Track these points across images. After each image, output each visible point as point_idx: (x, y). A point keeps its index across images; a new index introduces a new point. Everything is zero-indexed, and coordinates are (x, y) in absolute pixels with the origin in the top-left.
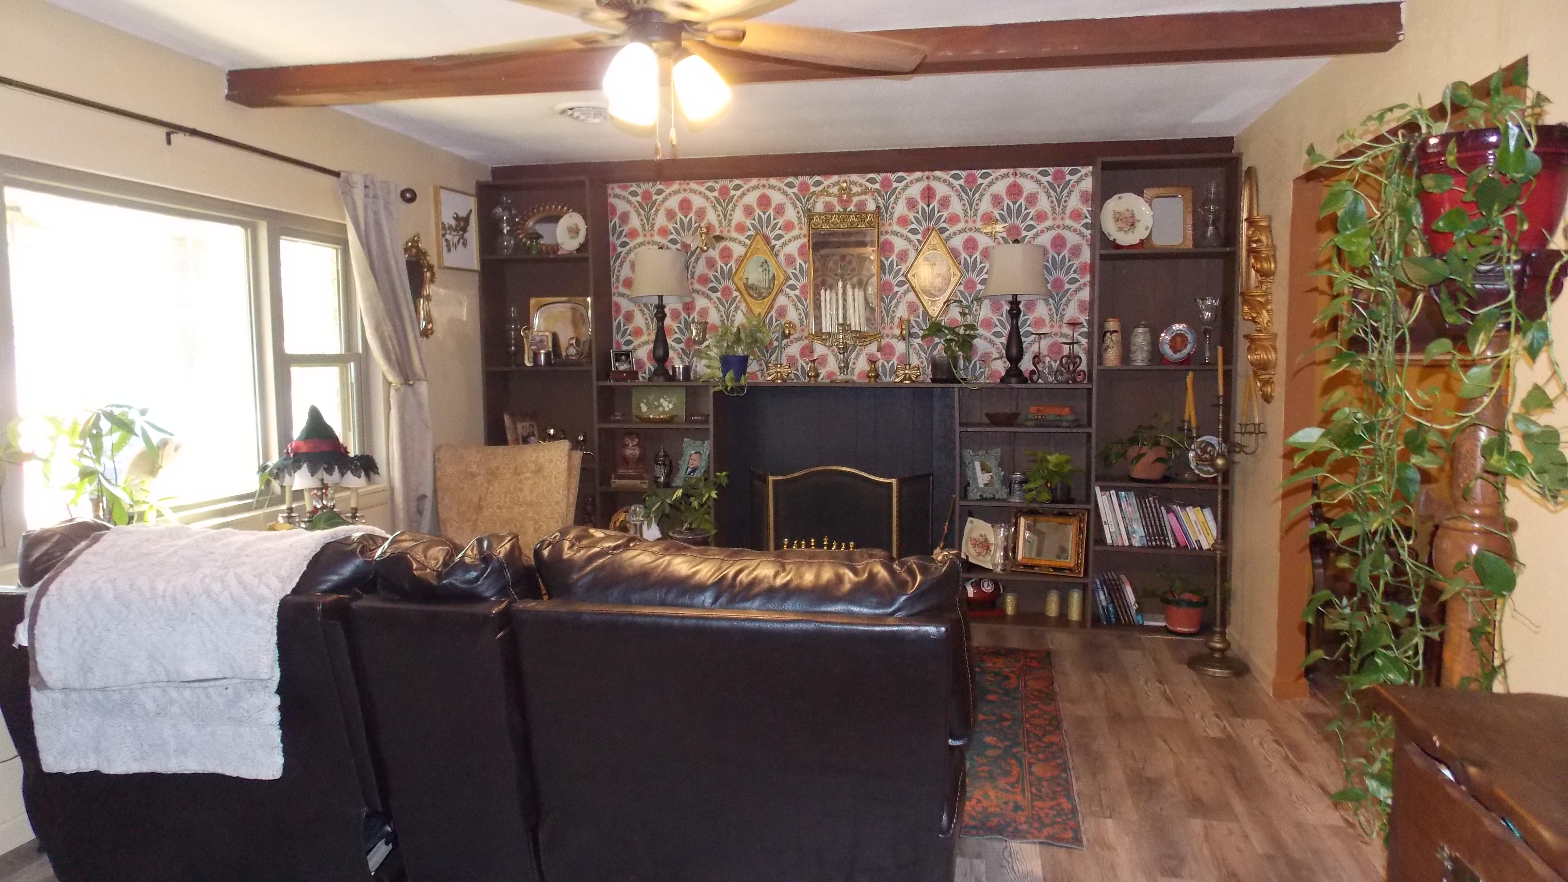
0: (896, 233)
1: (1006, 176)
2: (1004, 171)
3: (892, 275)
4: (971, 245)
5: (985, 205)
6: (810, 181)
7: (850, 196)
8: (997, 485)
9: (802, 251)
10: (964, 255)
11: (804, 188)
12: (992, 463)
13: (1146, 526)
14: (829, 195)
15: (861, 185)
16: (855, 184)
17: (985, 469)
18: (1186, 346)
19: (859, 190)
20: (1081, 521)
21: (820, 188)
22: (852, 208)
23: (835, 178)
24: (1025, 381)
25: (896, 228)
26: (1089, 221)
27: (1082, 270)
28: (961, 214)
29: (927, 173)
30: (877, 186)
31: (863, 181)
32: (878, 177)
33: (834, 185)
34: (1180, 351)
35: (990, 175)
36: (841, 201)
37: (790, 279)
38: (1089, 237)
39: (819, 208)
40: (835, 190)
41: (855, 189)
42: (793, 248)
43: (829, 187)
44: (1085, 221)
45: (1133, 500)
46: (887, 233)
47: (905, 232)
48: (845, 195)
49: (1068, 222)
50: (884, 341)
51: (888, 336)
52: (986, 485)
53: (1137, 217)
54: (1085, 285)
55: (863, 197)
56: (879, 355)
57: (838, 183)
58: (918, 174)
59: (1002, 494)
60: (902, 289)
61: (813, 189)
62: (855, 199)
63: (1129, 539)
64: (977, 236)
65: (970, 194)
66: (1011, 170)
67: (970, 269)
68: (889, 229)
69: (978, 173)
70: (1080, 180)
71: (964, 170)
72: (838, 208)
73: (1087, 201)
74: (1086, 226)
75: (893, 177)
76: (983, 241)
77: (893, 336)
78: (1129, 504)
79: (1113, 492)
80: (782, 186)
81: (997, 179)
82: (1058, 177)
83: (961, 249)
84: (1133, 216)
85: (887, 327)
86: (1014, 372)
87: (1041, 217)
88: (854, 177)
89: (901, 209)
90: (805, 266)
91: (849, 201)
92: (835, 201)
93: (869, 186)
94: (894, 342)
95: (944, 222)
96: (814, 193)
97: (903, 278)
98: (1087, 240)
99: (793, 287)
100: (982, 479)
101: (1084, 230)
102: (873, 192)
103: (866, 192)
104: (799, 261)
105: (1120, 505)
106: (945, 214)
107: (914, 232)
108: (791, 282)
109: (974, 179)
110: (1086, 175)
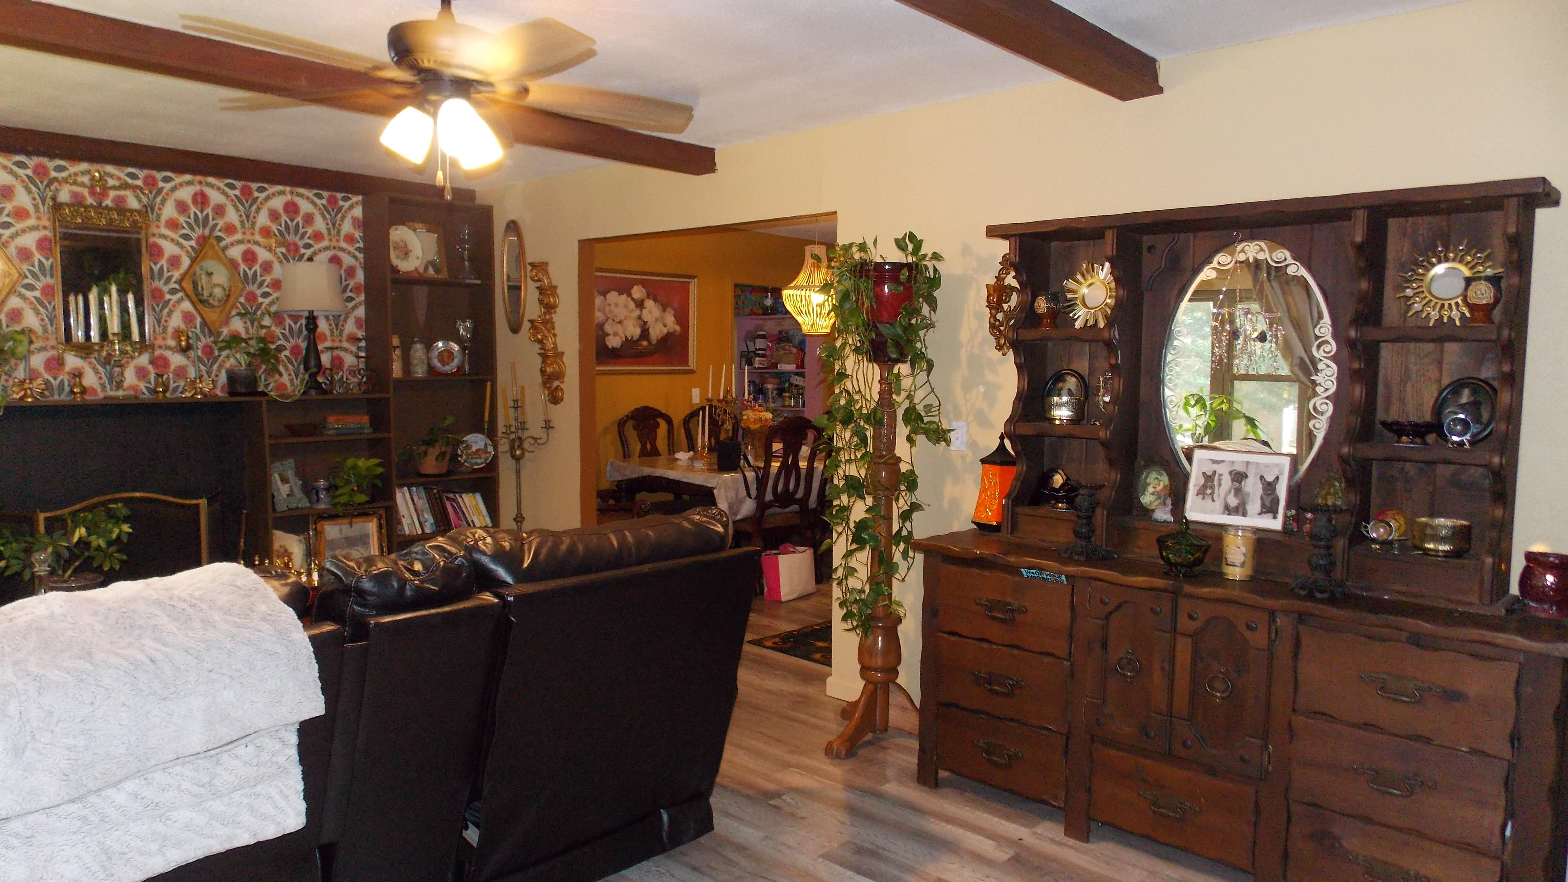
0: (164, 237)
1: (282, 193)
2: (280, 188)
3: (162, 281)
4: (250, 257)
5: (263, 219)
6: (51, 164)
7: (105, 189)
8: (299, 494)
9: (42, 244)
10: (243, 267)
11: (40, 171)
12: (290, 474)
13: (434, 516)
14: (75, 183)
15: (119, 178)
16: (112, 176)
17: (284, 480)
18: (453, 360)
19: (117, 183)
20: (380, 519)
21: (64, 174)
22: (108, 202)
23: (84, 166)
24: (325, 392)
25: (164, 231)
26: (361, 245)
27: (357, 289)
28: (238, 225)
29: (199, 178)
30: (139, 183)
31: (122, 175)
32: (142, 173)
33: (83, 173)
34: (448, 364)
35: (265, 189)
36: (93, 193)
37: (26, 277)
38: (362, 260)
39: (64, 196)
40: (86, 179)
41: (111, 182)
42: (29, 240)
43: (76, 174)
44: (358, 245)
45: (423, 494)
46: (154, 235)
47: (176, 236)
48: (99, 188)
49: (344, 245)
50: (158, 352)
51: (160, 347)
52: (288, 495)
53: (410, 247)
54: (360, 303)
55: (122, 193)
56: (150, 368)
57: (88, 172)
58: (188, 177)
59: (305, 503)
60: (175, 298)
61: (53, 174)
62: (112, 194)
63: (422, 528)
64: (256, 249)
65: (247, 205)
66: (288, 189)
67: (250, 281)
68: (156, 231)
69: (254, 186)
70: (351, 207)
71: (239, 180)
72: (90, 201)
73: (359, 226)
74: (358, 249)
75: (159, 175)
76: (263, 255)
77: (168, 348)
78: (420, 498)
79: (405, 488)
80: (9, 164)
81: (273, 194)
82: (332, 201)
83: (239, 260)
84: (406, 246)
85: (159, 338)
86: (313, 384)
87: (318, 236)
88: (110, 169)
89: (169, 211)
90: (47, 264)
91: (104, 194)
92: (85, 192)
93: (129, 181)
94: (168, 354)
95: (220, 230)
96: (55, 179)
97: (176, 286)
98: (361, 263)
99: (30, 287)
100: (284, 489)
101: (357, 254)
102: (135, 188)
103: (125, 186)
104: (37, 256)
105: (413, 500)
106: (221, 223)
107: (186, 237)
108: (26, 281)
109: (250, 193)
110: (357, 203)
